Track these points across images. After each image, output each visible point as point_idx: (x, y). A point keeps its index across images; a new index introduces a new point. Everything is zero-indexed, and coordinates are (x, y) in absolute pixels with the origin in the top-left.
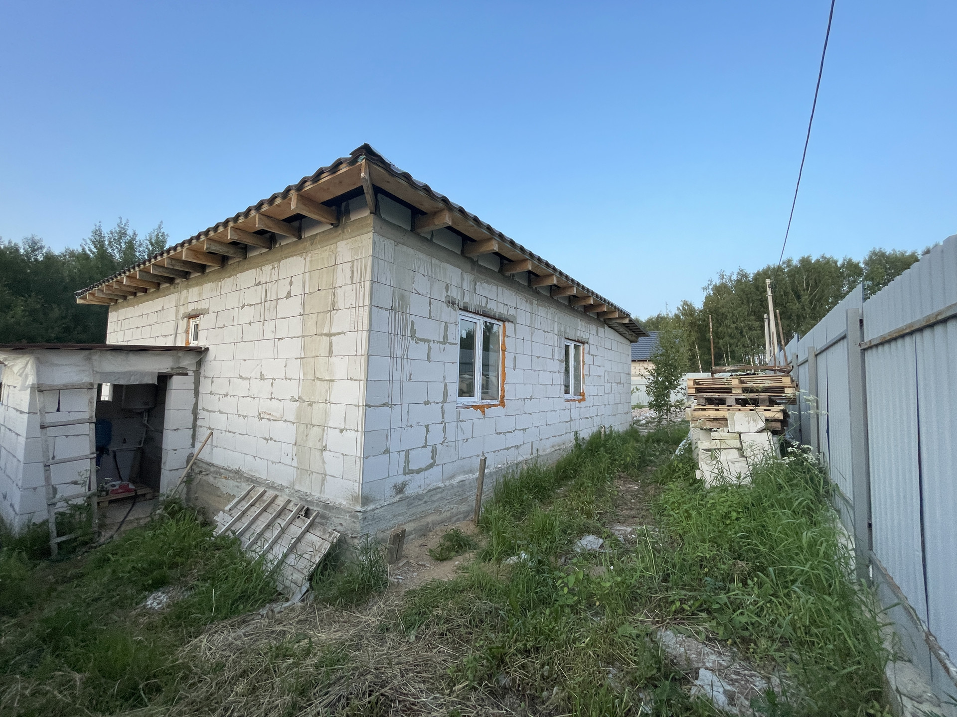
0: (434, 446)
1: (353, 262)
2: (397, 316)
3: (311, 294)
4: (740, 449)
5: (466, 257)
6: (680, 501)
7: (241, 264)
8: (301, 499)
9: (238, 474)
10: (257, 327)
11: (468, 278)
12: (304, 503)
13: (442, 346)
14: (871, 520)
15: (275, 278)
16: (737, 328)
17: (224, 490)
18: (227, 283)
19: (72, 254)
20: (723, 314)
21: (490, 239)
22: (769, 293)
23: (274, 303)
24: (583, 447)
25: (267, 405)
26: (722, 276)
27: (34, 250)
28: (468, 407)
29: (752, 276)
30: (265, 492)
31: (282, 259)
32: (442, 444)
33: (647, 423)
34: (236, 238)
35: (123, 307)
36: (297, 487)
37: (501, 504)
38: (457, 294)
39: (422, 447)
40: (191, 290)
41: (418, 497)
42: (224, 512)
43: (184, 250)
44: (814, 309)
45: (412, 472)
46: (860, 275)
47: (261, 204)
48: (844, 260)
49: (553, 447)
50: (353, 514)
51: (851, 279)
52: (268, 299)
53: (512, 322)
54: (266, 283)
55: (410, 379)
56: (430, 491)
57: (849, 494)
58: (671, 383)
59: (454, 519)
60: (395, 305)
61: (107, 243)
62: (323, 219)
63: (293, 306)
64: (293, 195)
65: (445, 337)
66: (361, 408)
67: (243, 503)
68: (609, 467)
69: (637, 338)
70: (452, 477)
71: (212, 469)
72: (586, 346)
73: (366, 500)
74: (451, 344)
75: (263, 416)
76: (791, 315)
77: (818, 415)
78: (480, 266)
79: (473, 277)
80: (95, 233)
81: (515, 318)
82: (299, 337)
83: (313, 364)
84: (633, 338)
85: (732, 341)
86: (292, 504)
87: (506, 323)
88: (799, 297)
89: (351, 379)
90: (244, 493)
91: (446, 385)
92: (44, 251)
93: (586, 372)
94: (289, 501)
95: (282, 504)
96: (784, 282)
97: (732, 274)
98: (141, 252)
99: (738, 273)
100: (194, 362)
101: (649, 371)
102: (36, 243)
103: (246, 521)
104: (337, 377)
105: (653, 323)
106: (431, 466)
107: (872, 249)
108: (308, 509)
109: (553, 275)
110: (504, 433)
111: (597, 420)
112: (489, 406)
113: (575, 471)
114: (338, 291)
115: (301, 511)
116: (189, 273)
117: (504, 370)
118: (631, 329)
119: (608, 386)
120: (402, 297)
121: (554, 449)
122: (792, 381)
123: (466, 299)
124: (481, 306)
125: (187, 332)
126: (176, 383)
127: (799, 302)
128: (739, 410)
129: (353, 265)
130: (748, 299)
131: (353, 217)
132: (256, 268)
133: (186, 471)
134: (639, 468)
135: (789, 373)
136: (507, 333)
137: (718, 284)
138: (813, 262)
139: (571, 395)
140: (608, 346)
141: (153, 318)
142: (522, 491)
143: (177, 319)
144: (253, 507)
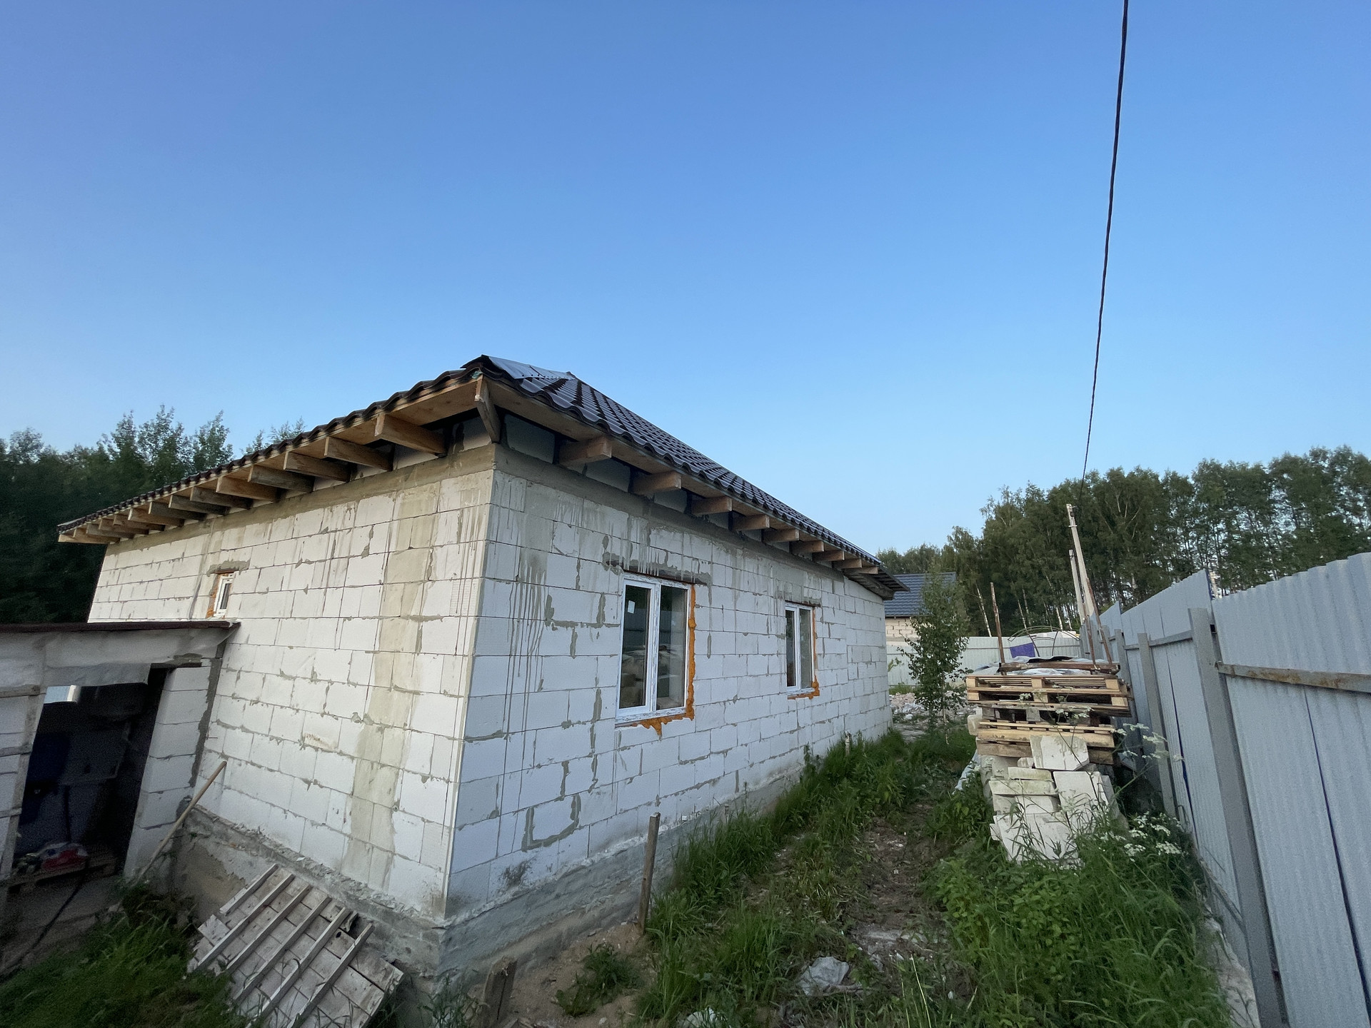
0: (576, 796)
1: (462, 510)
2: (524, 591)
3: (399, 553)
4: (1056, 798)
5: (635, 495)
6: (968, 898)
7: (304, 499)
8: (349, 897)
9: (254, 840)
10: (316, 596)
11: (638, 524)
12: (351, 905)
13: (595, 631)
14: (1277, 967)
15: (349, 524)
16: (1033, 567)
17: (229, 868)
18: (281, 527)
19: (83, 454)
20: (1013, 546)
21: (669, 473)
22: (1073, 524)
23: (344, 562)
24: (818, 771)
25: (315, 724)
26: (1006, 494)
27: (25, 450)
28: (634, 724)
29: (1046, 493)
30: (292, 878)
31: (362, 498)
32: (589, 791)
33: (915, 718)
34: (295, 467)
35: (127, 549)
36: (346, 872)
37: (684, 891)
38: (621, 548)
39: (556, 800)
40: (227, 532)
41: (546, 889)
42: (219, 917)
43: (220, 478)
44: (1135, 540)
45: (537, 844)
46: (1191, 494)
47: (333, 425)
48: (1167, 474)
49: (771, 774)
50: (430, 932)
51: (1180, 500)
52: (336, 555)
53: (705, 584)
54: (336, 531)
55: (541, 688)
56: (566, 875)
57: (1233, 897)
58: (944, 663)
59: (605, 922)
60: (523, 574)
61: (137, 440)
62: (420, 447)
63: (369, 569)
64: (380, 416)
65: (601, 616)
66: (456, 743)
67: (253, 899)
68: (856, 809)
69: (892, 593)
70: (605, 846)
71: (216, 828)
72: (818, 610)
73: (453, 903)
74: (609, 625)
75: (307, 741)
76: (1106, 548)
77: (1169, 760)
78: (657, 506)
79: (646, 522)
80: (122, 426)
81: (709, 576)
82: (374, 618)
83: (391, 663)
84: (886, 594)
85: (1028, 585)
86: (332, 905)
87: (697, 586)
88: (1113, 524)
89: (445, 693)
90: (256, 880)
91: (598, 693)
92: (42, 450)
93: (819, 650)
94: (328, 901)
95: (315, 907)
96: (1090, 503)
97: (1020, 490)
98: (186, 454)
99: (1028, 490)
100: (215, 644)
101: (912, 644)
102: (30, 440)
103: (251, 937)
104: (424, 687)
105: (916, 558)
106: (570, 830)
107: (1201, 461)
108: (357, 918)
109: (763, 515)
110: (693, 761)
111: (838, 723)
112: (668, 719)
113: (805, 816)
114: (438, 551)
115: (345, 921)
116: (229, 508)
117: (692, 659)
118: (882, 582)
119: (853, 668)
120: (534, 562)
121: (772, 779)
122: (1121, 684)
123: (635, 556)
124: (658, 565)
125: (212, 594)
126: (180, 678)
127: (1115, 531)
128: (1047, 729)
129: (462, 515)
130: (1045, 525)
131: (468, 446)
132: (324, 507)
133: (175, 825)
134: (902, 809)
135: (1114, 673)
136: (697, 602)
137: (1001, 505)
138: (1126, 476)
139: (797, 688)
140: (850, 608)
141: (167, 569)
142: (719, 865)
143: (200, 574)
144: (268, 910)
